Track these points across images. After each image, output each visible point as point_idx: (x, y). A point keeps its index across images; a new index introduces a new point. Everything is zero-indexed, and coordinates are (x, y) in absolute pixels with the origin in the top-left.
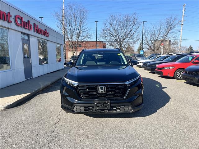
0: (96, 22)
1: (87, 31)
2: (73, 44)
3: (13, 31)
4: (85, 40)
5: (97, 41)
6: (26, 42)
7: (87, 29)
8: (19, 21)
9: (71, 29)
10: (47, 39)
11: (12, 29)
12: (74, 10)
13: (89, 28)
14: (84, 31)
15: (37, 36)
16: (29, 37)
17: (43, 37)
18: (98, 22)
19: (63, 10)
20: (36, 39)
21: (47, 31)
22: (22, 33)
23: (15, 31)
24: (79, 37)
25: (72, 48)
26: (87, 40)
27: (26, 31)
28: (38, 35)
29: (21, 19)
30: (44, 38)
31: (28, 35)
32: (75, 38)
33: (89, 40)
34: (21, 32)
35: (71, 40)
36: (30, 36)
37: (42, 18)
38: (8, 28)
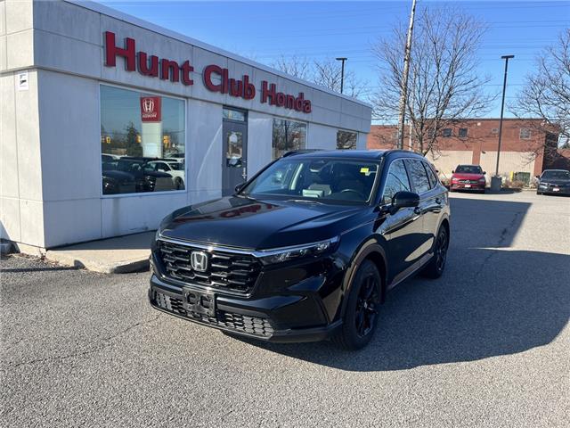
0: (507, 57)
1: (475, 87)
2: (424, 129)
3: (199, 102)
4: (464, 115)
5: (502, 119)
6: (237, 126)
7: (477, 82)
8: (216, 80)
9: (423, 85)
10: (305, 119)
11: (197, 99)
12: (435, 27)
13: (483, 79)
14: (464, 87)
15: (270, 112)
16: (246, 115)
17: (291, 113)
18: (513, 57)
19: (410, 31)
20: (269, 119)
21: (306, 98)
22: (226, 107)
23: (205, 103)
24: (445, 107)
25: (421, 140)
26: (472, 117)
27: (239, 102)
28: (273, 109)
29: (223, 73)
30: (292, 117)
31: (245, 112)
32: (431, 112)
33: (480, 115)
34: (224, 105)
35: (418, 117)
36: (249, 112)
37: (343, 59)
38: (187, 98)
